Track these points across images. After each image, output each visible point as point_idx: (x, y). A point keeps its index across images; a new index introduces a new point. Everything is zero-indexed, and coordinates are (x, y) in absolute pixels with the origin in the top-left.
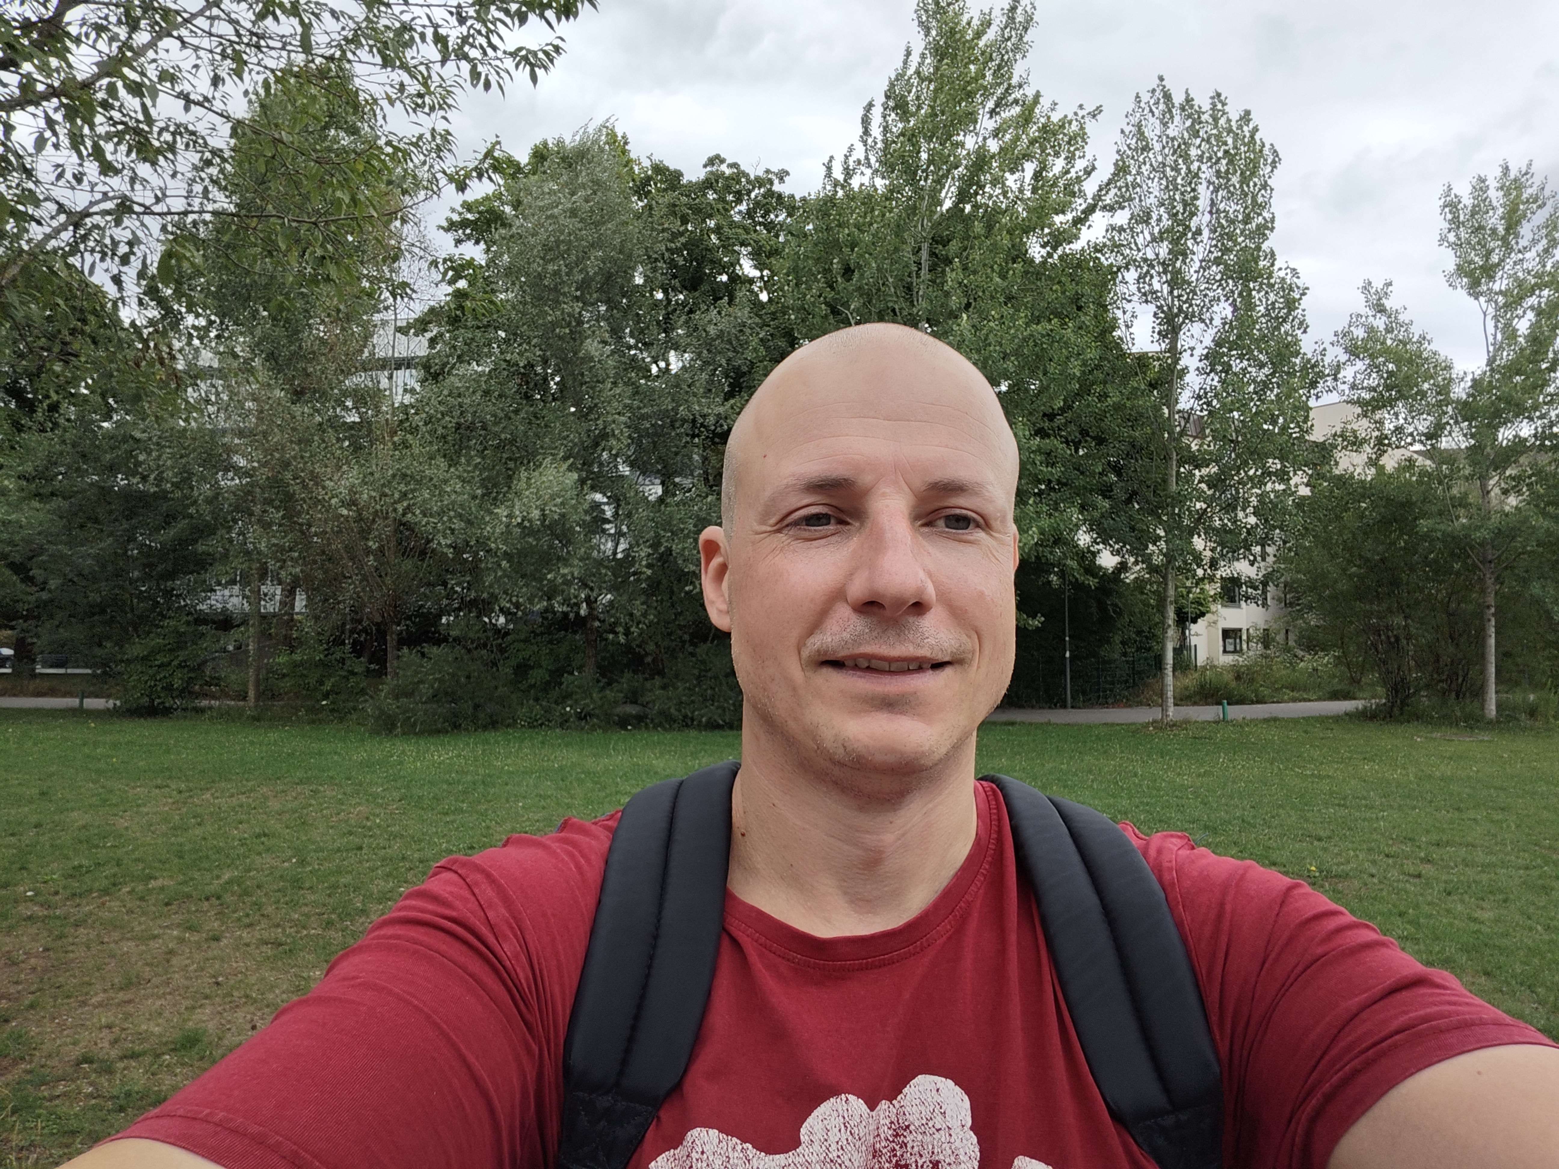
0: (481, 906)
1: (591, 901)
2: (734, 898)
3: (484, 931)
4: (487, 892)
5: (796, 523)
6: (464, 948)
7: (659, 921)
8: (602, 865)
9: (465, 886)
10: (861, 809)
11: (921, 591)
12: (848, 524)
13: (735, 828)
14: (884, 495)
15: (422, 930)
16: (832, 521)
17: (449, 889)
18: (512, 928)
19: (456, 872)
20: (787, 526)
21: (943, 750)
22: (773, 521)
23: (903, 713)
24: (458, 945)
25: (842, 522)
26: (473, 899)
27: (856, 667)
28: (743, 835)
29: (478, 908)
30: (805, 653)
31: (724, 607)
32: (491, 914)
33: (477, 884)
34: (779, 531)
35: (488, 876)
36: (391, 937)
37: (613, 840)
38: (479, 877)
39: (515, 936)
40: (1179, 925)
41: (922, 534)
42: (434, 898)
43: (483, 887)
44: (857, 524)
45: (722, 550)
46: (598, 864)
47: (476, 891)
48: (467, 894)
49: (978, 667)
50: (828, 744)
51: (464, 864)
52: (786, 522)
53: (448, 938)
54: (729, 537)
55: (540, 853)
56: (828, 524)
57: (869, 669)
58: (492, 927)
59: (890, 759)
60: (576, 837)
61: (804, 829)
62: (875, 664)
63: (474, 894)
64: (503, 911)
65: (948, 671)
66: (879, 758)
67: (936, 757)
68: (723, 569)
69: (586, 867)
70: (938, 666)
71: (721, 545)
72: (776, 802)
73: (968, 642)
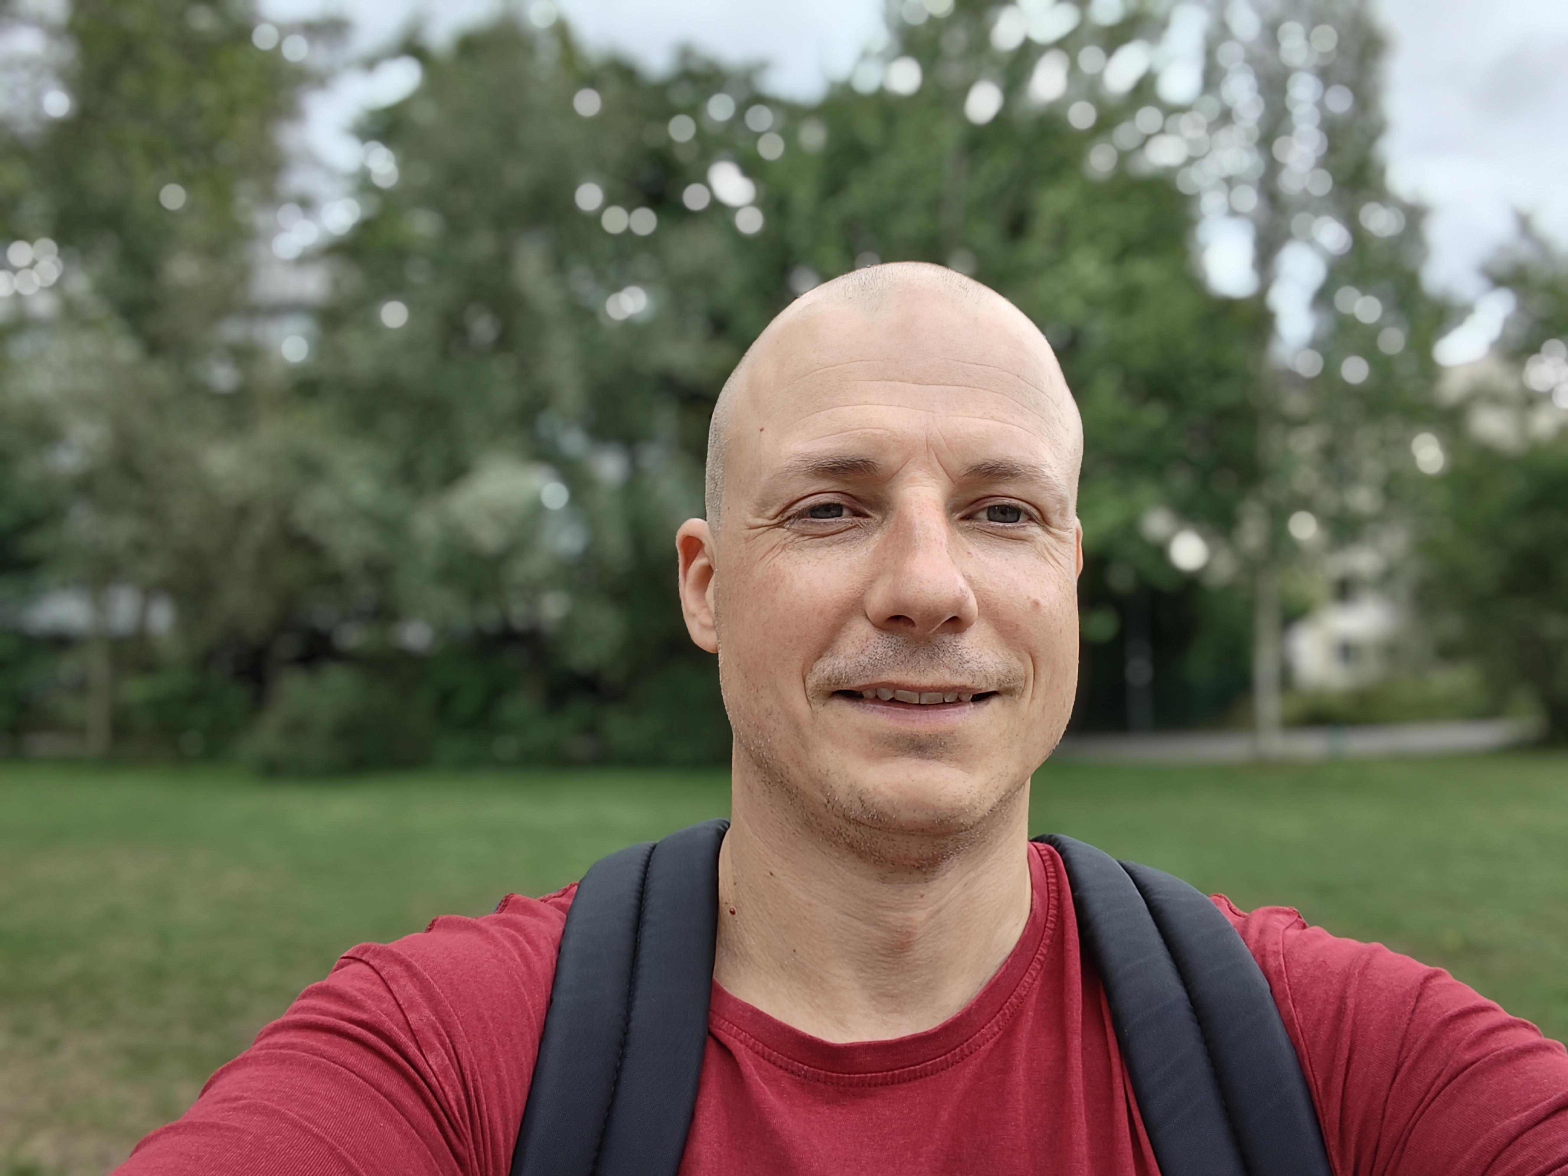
1: (541, 999)
2: (721, 992)
5: (801, 515)
8: (554, 953)
9: (379, 981)
10: (883, 879)
11: (959, 603)
12: (867, 516)
13: (722, 905)
14: (912, 480)
16: (845, 512)
17: (358, 984)
19: (367, 964)
20: (789, 518)
21: (988, 805)
22: (772, 512)
23: (938, 758)
24: (370, 1057)
25: (857, 514)
27: (877, 699)
28: (733, 913)
30: (812, 681)
31: (709, 621)
33: (394, 978)
34: (779, 525)
35: (408, 967)
36: (284, 1046)
37: (567, 922)
38: (397, 969)
41: (961, 530)
43: (402, 982)
44: (878, 518)
45: (706, 549)
46: (549, 951)
48: (381, 991)
49: (1033, 698)
50: (841, 797)
51: (377, 953)
52: (787, 514)
54: (713, 532)
55: (474, 938)
56: (840, 515)
57: (893, 701)
59: (920, 817)
60: (519, 918)
61: (810, 905)
62: (901, 695)
65: (995, 704)
66: (906, 816)
67: (979, 813)
68: (707, 572)
69: (533, 956)
70: (981, 697)
71: (704, 541)
72: (774, 870)
73: (1020, 666)
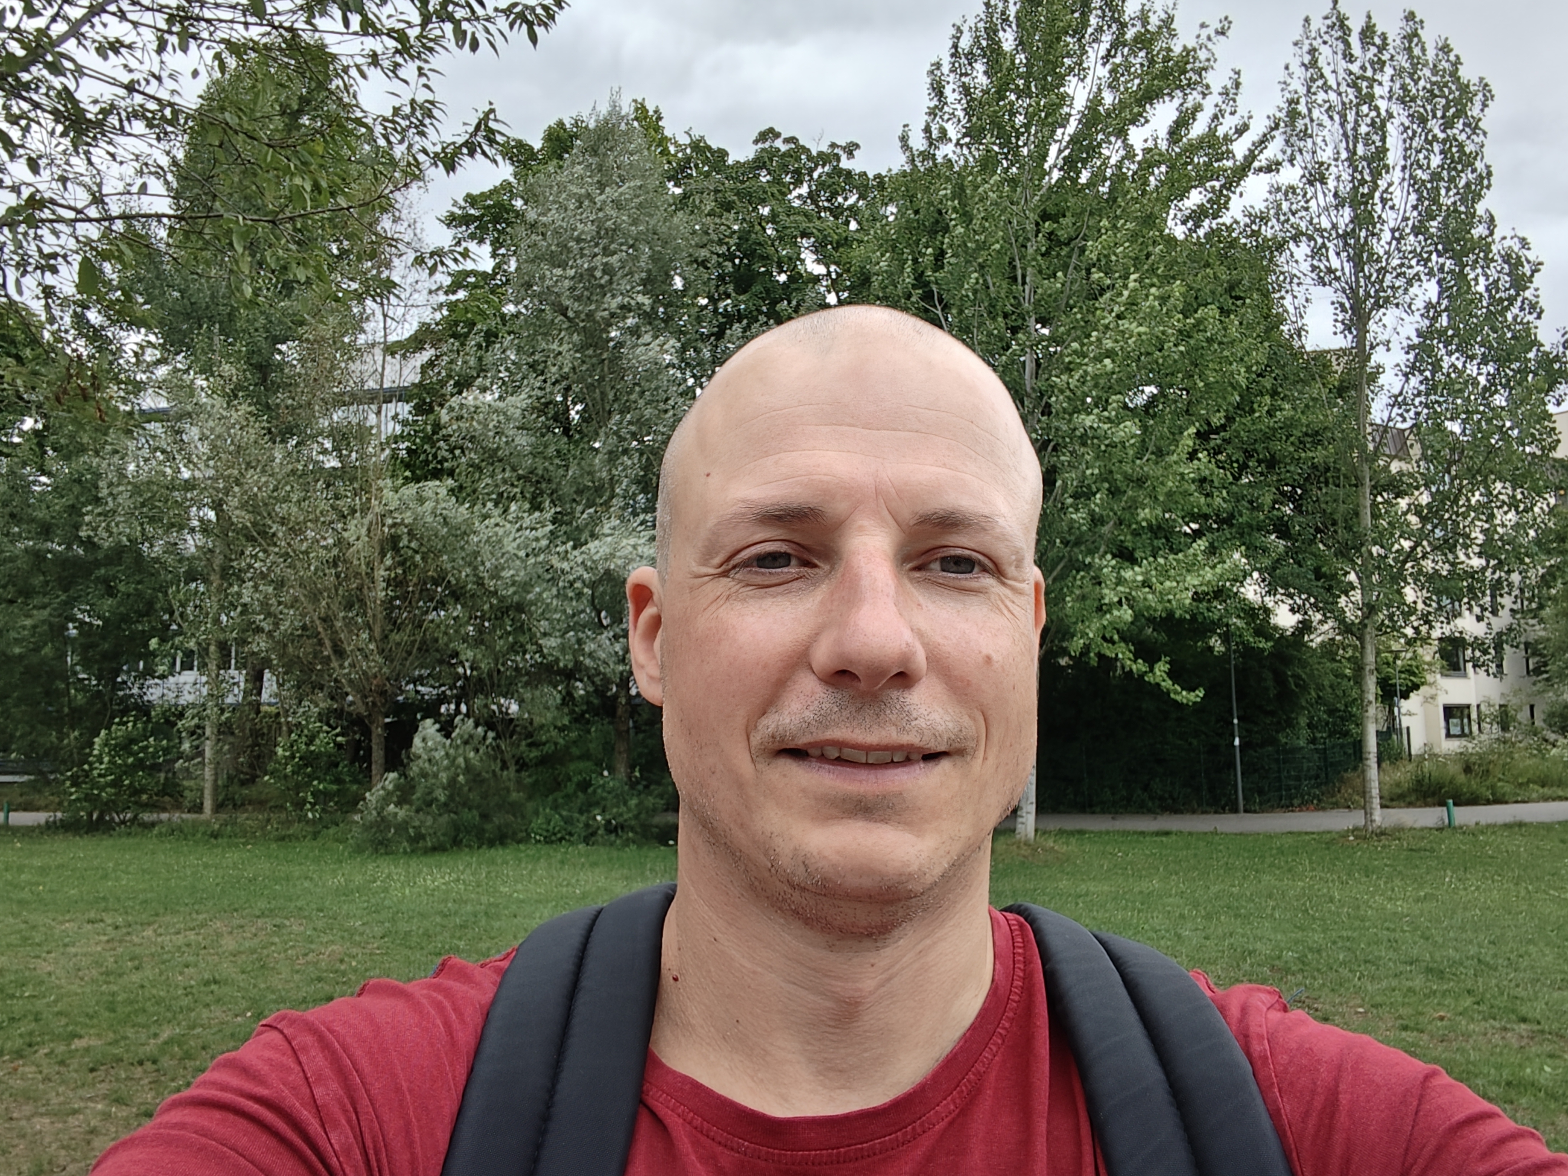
0: (307, 1079)
1: (461, 1071)
2: (659, 1064)
3: (307, 1115)
4: (316, 1060)
5: (746, 564)
6: (272, 1143)
7: (552, 1097)
8: (479, 1020)
9: (290, 1052)
10: (831, 947)
11: (906, 658)
12: (815, 566)
13: (664, 971)
14: (861, 528)
15: (217, 1115)
16: (794, 562)
17: (268, 1054)
18: (345, 1111)
19: (281, 1032)
20: (734, 567)
21: (937, 871)
22: (717, 560)
23: (885, 821)
25: (806, 564)
26: (297, 1069)
27: (823, 758)
28: (676, 979)
29: (301, 1082)
30: (756, 739)
31: (656, 672)
32: (319, 1092)
33: (305, 1049)
34: (725, 574)
35: (321, 1038)
36: (175, 1126)
37: (500, 986)
38: (309, 1039)
39: (349, 1121)
40: (1275, 1115)
41: (911, 580)
42: (245, 1071)
43: (313, 1053)
44: (827, 567)
45: (655, 597)
46: (473, 1018)
47: (303, 1059)
48: (291, 1063)
49: (985, 758)
50: (785, 861)
51: (292, 1022)
52: (732, 563)
53: (251, 1127)
54: (663, 580)
55: (399, 1005)
56: (788, 565)
57: (840, 761)
58: (318, 1110)
59: (867, 882)
60: (451, 983)
61: (754, 972)
62: (847, 753)
63: (300, 1063)
64: (334, 1085)
65: (945, 765)
66: (852, 882)
67: (929, 879)
68: (656, 622)
69: (456, 1025)
70: (932, 757)
71: (654, 590)
72: (718, 935)
73: (970, 725)
